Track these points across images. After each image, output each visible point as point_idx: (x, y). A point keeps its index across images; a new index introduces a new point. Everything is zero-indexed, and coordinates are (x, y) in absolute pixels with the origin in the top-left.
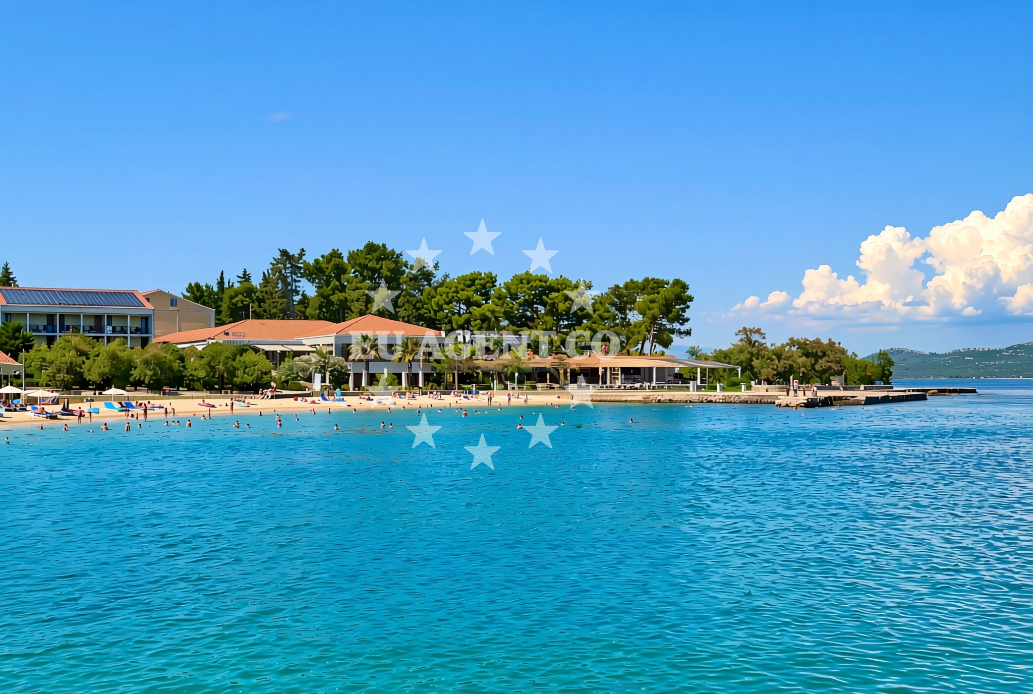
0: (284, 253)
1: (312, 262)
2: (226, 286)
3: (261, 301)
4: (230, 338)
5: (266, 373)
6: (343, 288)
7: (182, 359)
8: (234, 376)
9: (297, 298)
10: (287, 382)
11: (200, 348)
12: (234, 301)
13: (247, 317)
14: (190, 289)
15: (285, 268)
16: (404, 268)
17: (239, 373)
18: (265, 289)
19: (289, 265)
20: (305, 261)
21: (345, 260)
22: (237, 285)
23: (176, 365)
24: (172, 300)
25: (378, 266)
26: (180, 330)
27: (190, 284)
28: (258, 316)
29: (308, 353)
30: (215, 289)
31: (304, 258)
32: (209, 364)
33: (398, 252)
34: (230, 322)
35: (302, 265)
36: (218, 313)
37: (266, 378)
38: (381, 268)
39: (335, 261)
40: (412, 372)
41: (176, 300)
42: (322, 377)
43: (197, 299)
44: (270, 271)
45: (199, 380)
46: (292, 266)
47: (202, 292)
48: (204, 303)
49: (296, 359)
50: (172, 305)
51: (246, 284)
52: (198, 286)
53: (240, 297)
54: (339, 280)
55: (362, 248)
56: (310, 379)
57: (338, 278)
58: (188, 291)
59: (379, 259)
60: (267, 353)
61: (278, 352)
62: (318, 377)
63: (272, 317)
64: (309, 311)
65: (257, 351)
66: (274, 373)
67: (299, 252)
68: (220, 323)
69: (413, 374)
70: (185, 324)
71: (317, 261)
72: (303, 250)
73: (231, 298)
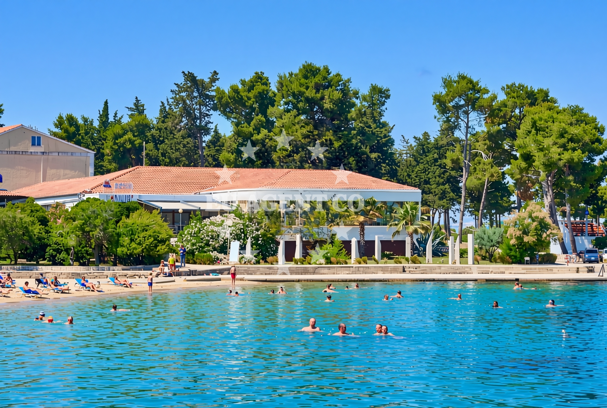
0: (191, 77)
1: (227, 89)
2: (111, 119)
3: (157, 142)
4: (114, 191)
5: (163, 241)
6: (269, 125)
7: (44, 221)
8: (117, 244)
9: (207, 138)
10: (192, 252)
11: (69, 206)
12: (121, 140)
13: (140, 162)
14: (60, 123)
15: (192, 98)
16: (354, 100)
17: (125, 240)
18: (165, 125)
19: (195, 94)
20: (218, 88)
21: (274, 88)
22: (126, 120)
23: (37, 229)
24: (33, 138)
25: (319, 95)
26: (44, 180)
27: (61, 117)
28: (154, 162)
29: (222, 212)
30: (96, 124)
31: (217, 84)
32: (82, 229)
33: (345, 77)
34: (115, 170)
35: (213, 94)
36: (99, 156)
37: (162, 249)
38: (322, 98)
39: (259, 88)
40: (366, 239)
41: (39, 138)
42: (241, 246)
43: (69, 137)
44: (171, 101)
45: (67, 250)
46: (201, 95)
47: (77, 127)
48: (78, 143)
49: (207, 221)
50: (33, 144)
51: (139, 118)
52: (71, 120)
53: (129, 135)
54: (265, 114)
55: (296, 71)
56: (224, 249)
57: (263, 111)
58: (56, 126)
59: (318, 88)
60: (164, 213)
61: (180, 211)
62: (235, 246)
63: (174, 163)
64: (224, 155)
65: (150, 209)
66: (173, 241)
67: (210, 75)
68: (99, 170)
69: (367, 242)
70: (53, 171)
71: (235, 90)
72: (215, 73)
73: (117, 137)
